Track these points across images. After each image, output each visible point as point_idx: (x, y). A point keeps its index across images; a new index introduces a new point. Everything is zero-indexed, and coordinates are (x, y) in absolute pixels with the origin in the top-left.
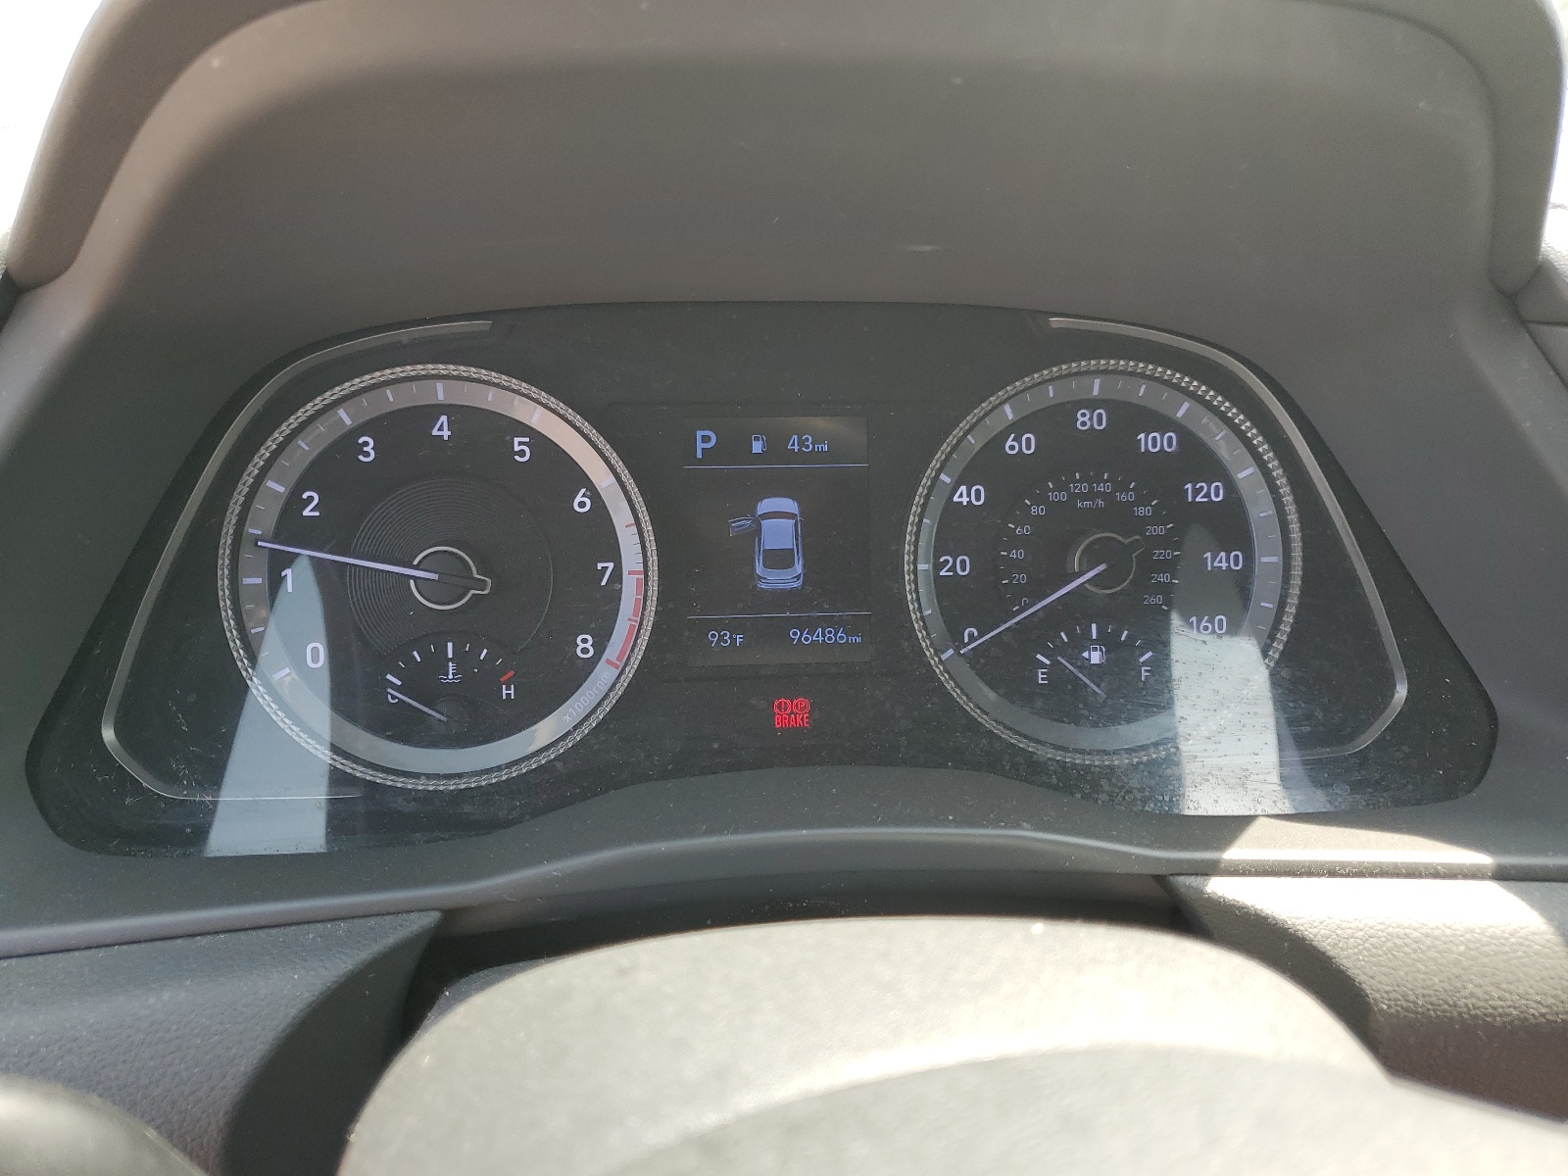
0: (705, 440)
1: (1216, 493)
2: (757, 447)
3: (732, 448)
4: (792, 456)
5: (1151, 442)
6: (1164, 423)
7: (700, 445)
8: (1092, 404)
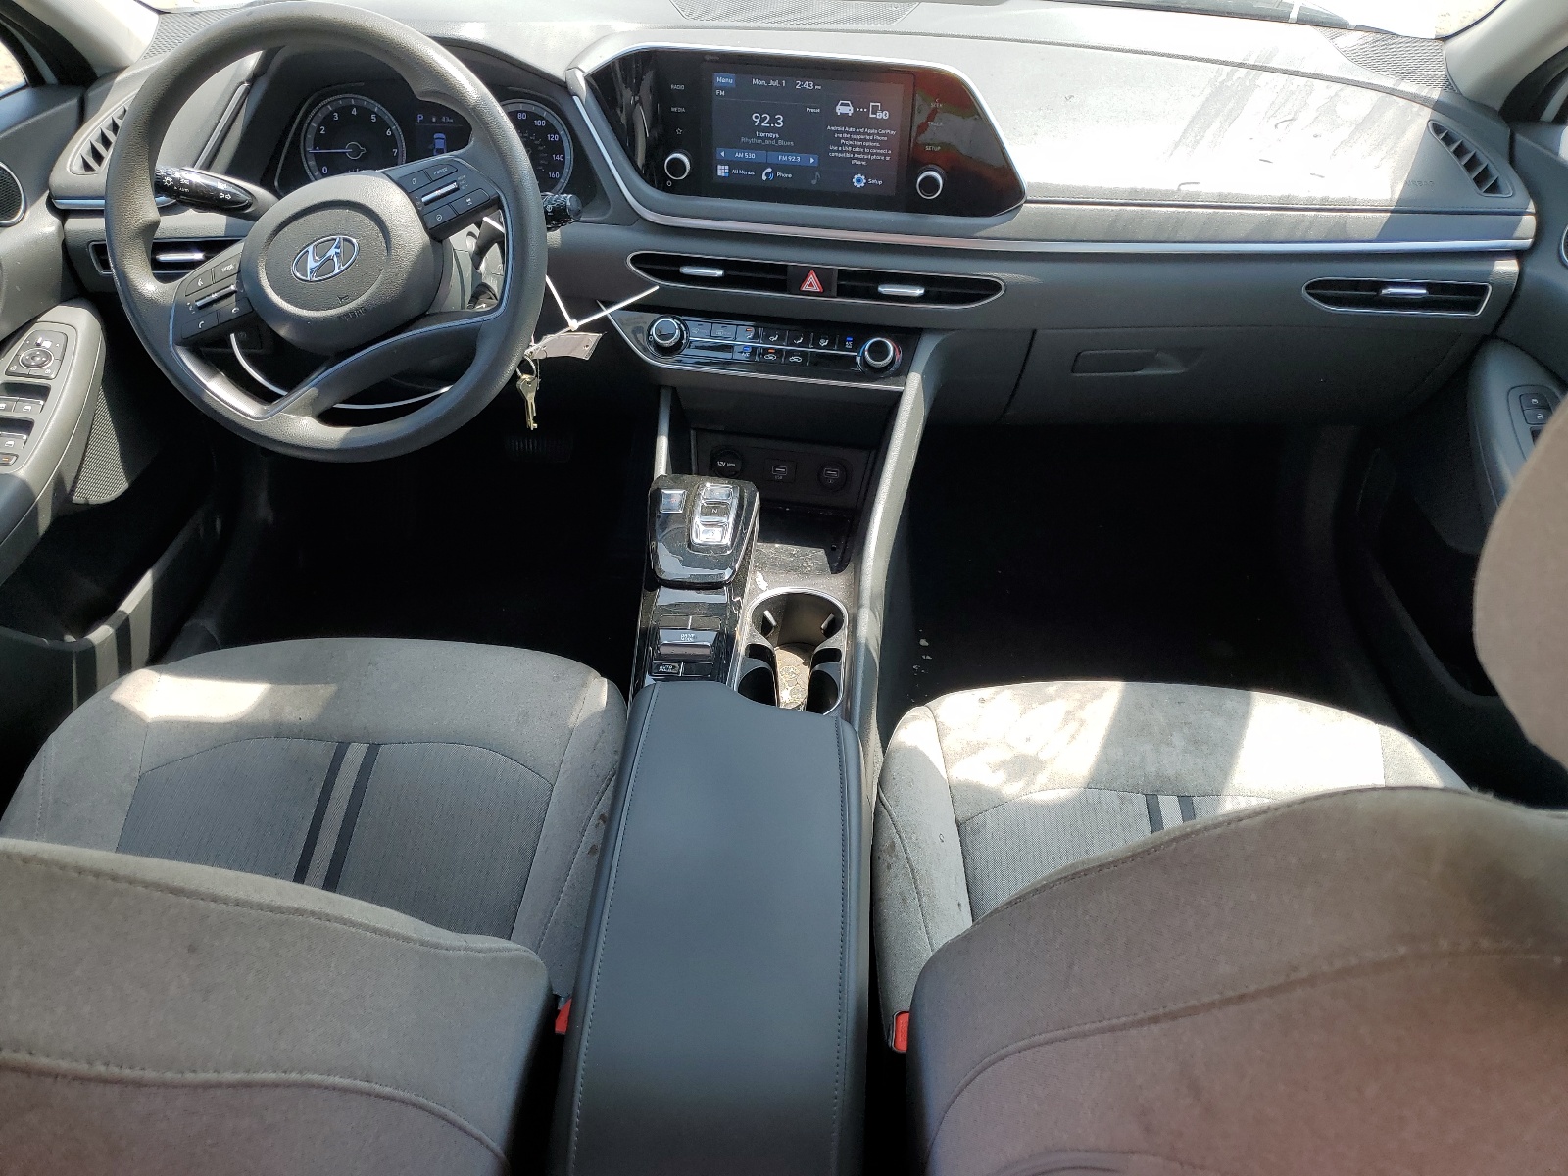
0: (420, 117)
1: (557, 138)
2: (434, 120)
3: (427, 119)
4: (442, 122)
5: (538, 123)
6: (542, 118)
7: (419, 119)
8: (522, 111)
